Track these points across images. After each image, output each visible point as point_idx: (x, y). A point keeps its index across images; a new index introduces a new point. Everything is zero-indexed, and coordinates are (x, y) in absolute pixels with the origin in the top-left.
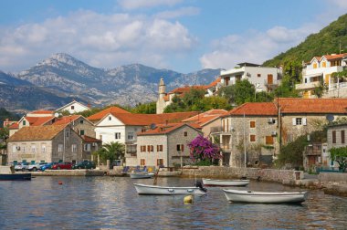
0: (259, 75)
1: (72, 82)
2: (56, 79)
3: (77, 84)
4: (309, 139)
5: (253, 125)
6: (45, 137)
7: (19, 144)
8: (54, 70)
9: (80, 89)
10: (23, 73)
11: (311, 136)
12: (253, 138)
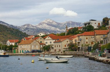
0: (95, 23)
1: (51, 27)
2: (47, 26)
3: (53, 27)
4: (99, 42)
5: (87, 38)
6: (28, 43)
7: (21, 46)
8: (46, 23)
9: (53, 29)
10: (37, 25)
11: (100, 42)
12: (87, 42)
